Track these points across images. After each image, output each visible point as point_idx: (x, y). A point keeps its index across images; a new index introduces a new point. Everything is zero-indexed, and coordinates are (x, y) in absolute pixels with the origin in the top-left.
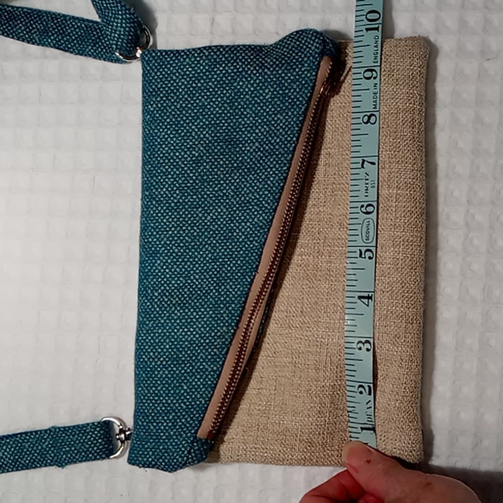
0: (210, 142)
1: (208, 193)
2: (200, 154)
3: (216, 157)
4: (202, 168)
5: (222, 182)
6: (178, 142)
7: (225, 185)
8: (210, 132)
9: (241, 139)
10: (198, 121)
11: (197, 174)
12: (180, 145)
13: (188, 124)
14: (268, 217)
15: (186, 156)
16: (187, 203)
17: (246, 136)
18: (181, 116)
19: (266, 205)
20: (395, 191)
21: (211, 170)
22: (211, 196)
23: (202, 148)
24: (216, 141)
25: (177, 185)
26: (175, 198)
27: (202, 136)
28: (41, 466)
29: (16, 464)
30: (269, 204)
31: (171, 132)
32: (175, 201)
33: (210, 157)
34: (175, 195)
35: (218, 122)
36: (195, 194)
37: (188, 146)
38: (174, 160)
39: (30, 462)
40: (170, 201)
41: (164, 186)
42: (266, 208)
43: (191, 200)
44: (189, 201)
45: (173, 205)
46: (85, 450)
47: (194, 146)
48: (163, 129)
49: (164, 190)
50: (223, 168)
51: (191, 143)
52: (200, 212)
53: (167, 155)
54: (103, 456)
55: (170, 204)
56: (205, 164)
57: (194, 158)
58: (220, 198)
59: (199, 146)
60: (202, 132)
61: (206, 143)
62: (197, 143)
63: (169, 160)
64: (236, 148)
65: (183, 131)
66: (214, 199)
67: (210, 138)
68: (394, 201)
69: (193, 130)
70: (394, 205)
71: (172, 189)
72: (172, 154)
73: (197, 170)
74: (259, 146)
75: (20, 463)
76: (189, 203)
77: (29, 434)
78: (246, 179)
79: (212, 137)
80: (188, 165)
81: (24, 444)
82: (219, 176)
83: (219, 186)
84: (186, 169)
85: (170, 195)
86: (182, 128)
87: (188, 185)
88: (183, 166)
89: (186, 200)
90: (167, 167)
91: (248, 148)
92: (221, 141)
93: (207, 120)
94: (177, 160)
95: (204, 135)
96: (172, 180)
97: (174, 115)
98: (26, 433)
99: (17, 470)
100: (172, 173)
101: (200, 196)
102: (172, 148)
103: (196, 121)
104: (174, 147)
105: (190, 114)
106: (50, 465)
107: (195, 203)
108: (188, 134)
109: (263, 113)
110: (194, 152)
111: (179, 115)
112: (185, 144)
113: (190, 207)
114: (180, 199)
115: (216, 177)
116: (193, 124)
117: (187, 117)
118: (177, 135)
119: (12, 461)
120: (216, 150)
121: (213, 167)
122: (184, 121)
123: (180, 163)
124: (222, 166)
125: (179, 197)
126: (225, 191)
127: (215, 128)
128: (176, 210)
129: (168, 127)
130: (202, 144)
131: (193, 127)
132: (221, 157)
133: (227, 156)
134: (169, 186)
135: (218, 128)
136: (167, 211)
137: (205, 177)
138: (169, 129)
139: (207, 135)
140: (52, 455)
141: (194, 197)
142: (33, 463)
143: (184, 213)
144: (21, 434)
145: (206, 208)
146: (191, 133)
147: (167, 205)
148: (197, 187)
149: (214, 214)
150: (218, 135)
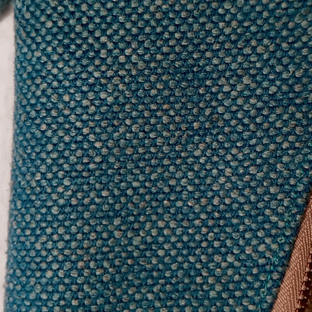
0: (141, 72)
1: (135, 184)
2: (116, 98)
3: (153, 107)
4: (121, 130)
5: (166, 162)
6: (67, 70)
7: (172, 168)
8: (140, 52)
9: (208, 68)
10: (115, 27)
11: (110, 144)
12: (72, 77)
13: (91, 33)
14: (281, 245)
15: (85, 103)
16: (86, 207)
17: (222, 61)
18: (78, 15)
19: (274, 219)
21: (141, 135)
22: (141, 191)
23: (121, 87)
24: (153, 71)
25: (66, 166)
26: (61, 195)
27: (122, 59)
30: (280, 216)
31: (54, 49)
32: (61, 202)
33: (140, 107)
34: (60, 190)
35: (159, 30)
36: (105, 187)
37: (91, 81)
38: (60, 112)
40: (49, 204)
41: (37, 167)
42: (275, 225)
43: (97, 200)
44: (92, 202)
45: (55, 210)
47: (103, 81)
48: (38, 44)
49: (38, 177)
50: (169, 130)
51: (96, 74)
52: (118, 228)
53: (44, 100)
55: (49, 208)
56: (128, 122)
57: (104, 109)
58: (161, 196)
59: (116, 80)
60: (122, 51)
61: (131, 76)
62: (110, 73)
63: (48, 111)
64: (199, 87)
65: (79, 46)
66: (147, 197)
67: (141, 65)
69: (104, 45)
71: (55, 174)
72: (54, 98)
73: (110, 137)
74: (253, 85)
76: (93, 207)
78: (222, 157)
79: (144, 61)
80: (91, 124)
82: (160, 150)
83: (159, 170)
84: (85, 131)
85: (49, 190)
86: (78, 42)
87: (92, 166)
88: (78, 124)
89: (86, 201)
90: (44, 127)
91: (226, 89)
92: (165, 71)
93: (134, 23)
94: (67, 112)
95: (128, 57)
96: (55, 156)
97: (61, 14)
100: (55, 140)
101: (116, 192)
102: (55, 84)
103: (110, 25)
104: (60, 82)
105: (97, 11)
107: (105, 207)
108: (91, 54)
109: (260, 13)
110: (103, 95)
111: (73, 13)
112: (84, 76)
113: (93, 216)
114: (71, 197)
115: (153, 150)
116: (104, 31)
117: (91, 18)
118: (66, 56)
120: (153, 92)
121: (147, 128)
122: (85, 26)
123: (72, 118)
124: (166, 126)
125: (70, 193)
126: (172, 182)
127: (154, 42)
128: (62, 225)
129: (49, 38)
131: (103, 39)
132: (165, 107)
133: (177, 106)
134: (49, 168)
135: (159, 43)
136: (44, 225)
137: (129, 151)
138: (49, 43)
139: (134, 58)
141: (104, 193)
143: (79, 229)
145: (132, 219)
146: (98, 52)
147: (44, 211)
148: (110, 172)
149: (148, 233)
150: (159, 57)
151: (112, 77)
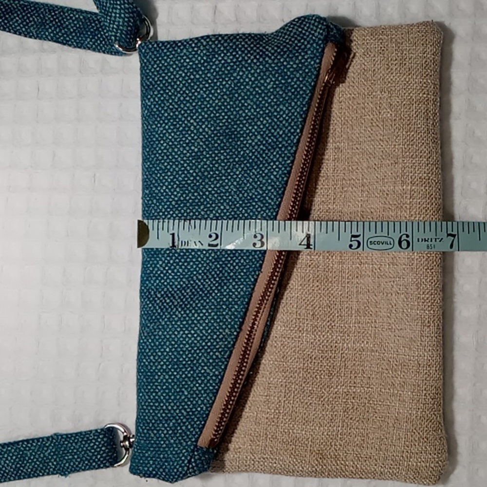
0: (210, 136)
1: (210, 189)
2: (199, 149)
3: (216, 152)
4: (202, 163)
5: (224, 178)
6: (176, 137)
7: (226, 181)
8: (209, 126)
9: (242, 132)
10: (197, 114)
11: (197, 171)
12: (178, 140)
13: (186, 118)
14: (272, 213)
15: (185, 152)
16: (188, 201)
17: (247, 129)
18: (179, 109)
19: (270, 201)
20: (409, 188)
21: (211, 166)
22: (213, 192)
23: (201, 143)
24: (216, 135)
25: (177, 182)
26: (176, 196)
27: (201, 130)
28: (43, 475)
29: (18, 472)
30: (272, 200)
31: (169, 127)
32: (176, 199)
33: (210, 153)
34: (175, 193)
35: (217, 115)
36: (196, 191)
37: (187, 141)
38: (173, 157)
39: (32, 470)
40: (171, 200)
41: (164, 184)
42: (270, 204)
43: (193, 198)
44: (190, 198)
45: (173, 203)
46: (89, 458)
47: (193, 141)
48: (161, 124)
49: (164, 188)
50: (224, 163)
51: (190, 138)
52: (203, 210)
53: (165, 151)
54: (107, 464)
55: (171, 202)
56: (205, 160)
57: (193, 154)
58: (222, 194)
59: (199, 140)
60: (201, 126)
61: (205, 138)
62: (196, 137)
63: (168, 156)
64: (238, 141)
65: (181, 125)
66: (216, 195)
67: (210, 132)
68: (409, 197)
69: (192, 124)
70: (408, 202)
71: (172, 187)
72: (170, 150)
73: (197, 167)
74: (262, 140)
75: (22, 471)
76: (190, 201)
77: (31, 442)
78: (248, 174)
79: (211, 130)
80: (188, 162)
81: (25, 452)
82: (220, 172)
83: (221, 182)
84: (185, 165)
85: (170, 194)
86: (180, 123)
87: (189, 182)
88: (182, 162)
89: (188, 198)
90: (166, 164)
91: (250, 142)
92: (222, 135)
93: (206, 113)
94: (176, 157)
95: (204, 129)
96: (172, 177)
97: (171, 109)
98: (27, 441)
99: (19, 479)
100: (171, 170)
101: (201, 194)
102: (170, 143)
103: (195, 114)
104: (173, 142)
105: (188, 107)
106: (53, 474)
107: (197, 201)
108: (187, 129)
109: (264, 104)
110: (193, 148)
111: (177, 109)
112: (184, 139)
113: (191, 205)
114: (180, 197)
115: (217, 172)
116: (192, 117)
117: (185, 111)
118: (175, 130)
119: (14, 470)
120: (216, 145)
121: (214, 162)
122: (183, 115)
123: (179, 159)
124: (223, 161)
125: (180, 195)
126: (227, 188)
127: (215, 122)
128: (177, 209)
129: (166, 121)
130: (201, 139)
131: (192, 121)
132: (222, 151)
133: (228, 151)
134: (169, 184)
135: (218, 121)
136: (169, 210)
137: (206, 174)
138: (166, 124)
139: (206, 129)
140: (55, 463)
141: (196, 194)
142: (35, 472)
143: (185, 211)
144: (23, 441)
145: (209, 205)
146: (190, 127)
147: (168, 203)
148: (198, 184)
149: (217, 212)
150: (218, 128)
151: (197, 139)
